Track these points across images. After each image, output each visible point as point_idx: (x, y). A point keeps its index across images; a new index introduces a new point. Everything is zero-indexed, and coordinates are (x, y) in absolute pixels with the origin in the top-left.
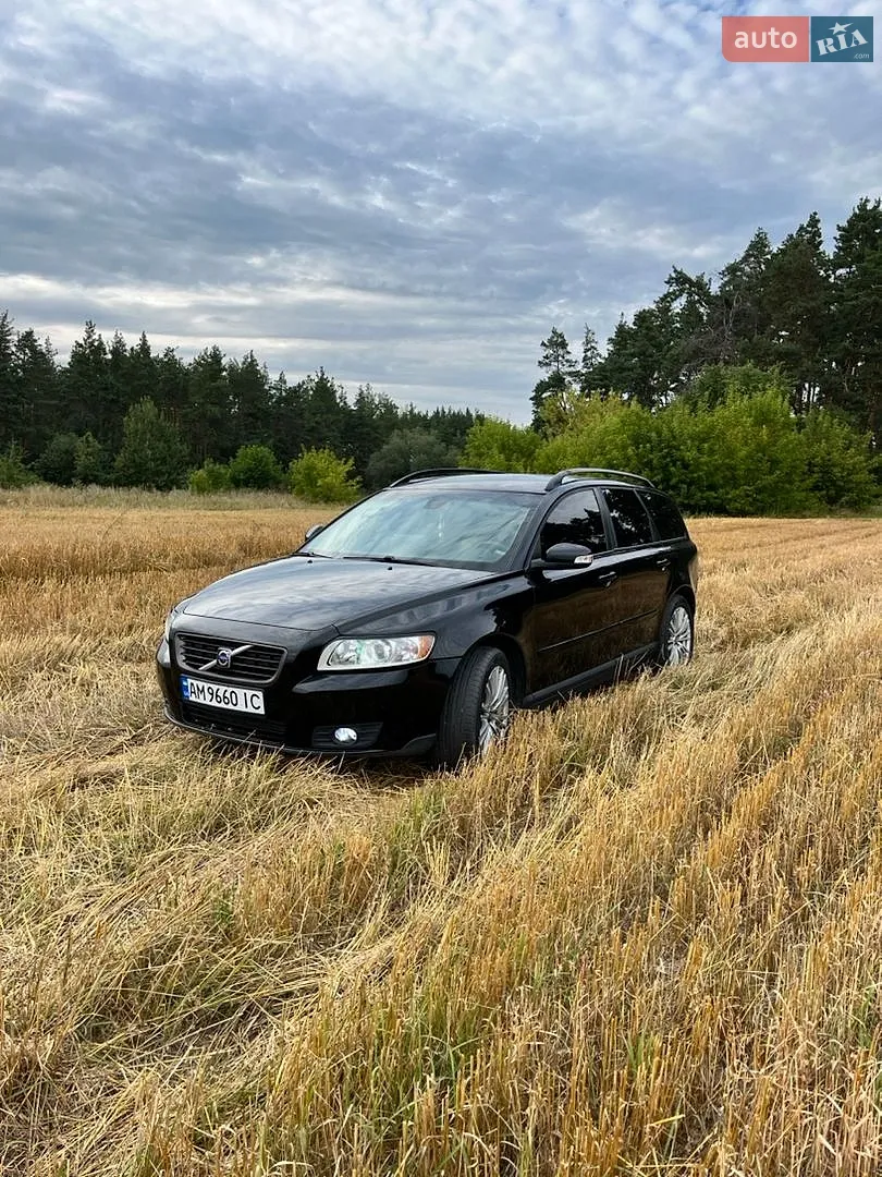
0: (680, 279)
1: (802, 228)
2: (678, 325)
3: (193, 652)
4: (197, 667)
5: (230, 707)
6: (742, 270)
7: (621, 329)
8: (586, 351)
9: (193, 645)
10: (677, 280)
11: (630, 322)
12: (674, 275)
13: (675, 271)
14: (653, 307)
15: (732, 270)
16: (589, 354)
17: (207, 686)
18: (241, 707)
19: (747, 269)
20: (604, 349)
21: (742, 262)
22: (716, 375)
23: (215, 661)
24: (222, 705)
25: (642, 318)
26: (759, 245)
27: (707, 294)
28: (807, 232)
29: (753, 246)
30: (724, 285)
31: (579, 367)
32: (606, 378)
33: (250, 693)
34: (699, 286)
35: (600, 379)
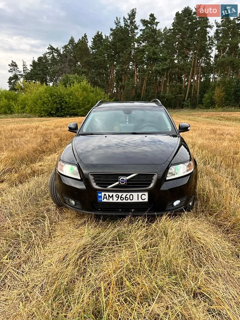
0: (52, 48)
1: (83, 37)
2: (50, 62)
3: (99, 180)
4: (106, 187)
5: (129, 201)
6: (68, 47)
7: (34, 62)
8: (24, 68)
9: (99, 177)
10: (51, 48)
11: (36, 60)
12: (50, 47)
13: (50, 46)
14: (43, 56)
15: (66, 47)
16: (25, 69)
17: (115, 194)
18: (135, 200)
19: (70, 47)
20: (29, 68)
21: (68, 45)
22: (67, 77)
23: (118, 183)
24: (124, 201)
25: (40, 59)
26: (72, 41)
27: (60, 53)
28: (84, 38)
29: (70, 41)
30: (64, 51)
31: (22, 73)
32: (32, 77)
33: (140, 194)
34: (57, 51)
35: (29, 77)
